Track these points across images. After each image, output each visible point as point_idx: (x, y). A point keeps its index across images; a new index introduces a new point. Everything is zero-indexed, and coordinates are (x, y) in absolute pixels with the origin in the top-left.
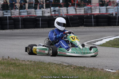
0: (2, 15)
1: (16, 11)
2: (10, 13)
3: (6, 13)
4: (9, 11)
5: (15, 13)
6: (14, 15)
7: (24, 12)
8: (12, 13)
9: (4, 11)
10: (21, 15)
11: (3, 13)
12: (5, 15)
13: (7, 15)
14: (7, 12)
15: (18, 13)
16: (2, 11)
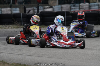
0: (69, 9)
1: (85, 5)
2: (78, 7)
3: (74, 8)
4: (77, 5)
5: (84, 7)
6: (83, 9)
7: (94, 6)
8: (81, 7)
9: (71, 5)
10: (91, 9)
11: (70, 7)
12: (73, 9)
13: (74, 9)
14: (74, 6)
15: (87, 7)
16: (69, 5)
